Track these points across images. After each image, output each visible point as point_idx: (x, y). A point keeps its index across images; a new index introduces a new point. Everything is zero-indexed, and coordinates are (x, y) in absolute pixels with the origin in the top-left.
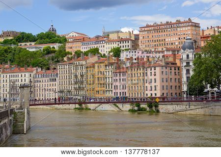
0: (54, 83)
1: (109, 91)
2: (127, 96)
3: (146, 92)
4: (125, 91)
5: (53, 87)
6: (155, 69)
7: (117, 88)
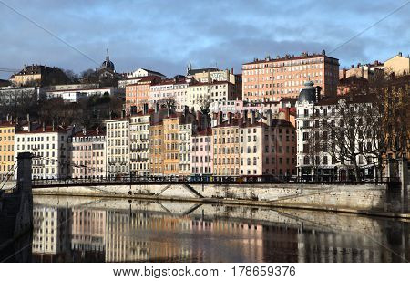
0: (100, 151)
1: (185, 165)
2: (211, 173)
3: (241, 168)
4: (210, 165)
5: (98, 158)
6: (255, 132)
7: (197, 161)
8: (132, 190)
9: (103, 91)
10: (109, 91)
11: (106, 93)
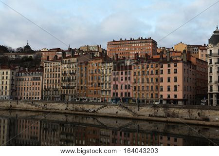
0: (38, 82)
1: (106, 91)
2: (131, 96)
3: (161, 93)
4: (129, 91)
5: (36, 86)
6: (175, 66)
7: (117, 88)
8: (68, 108)
9: (29, 56)
10: (32, 55)
11: (31, 57)
